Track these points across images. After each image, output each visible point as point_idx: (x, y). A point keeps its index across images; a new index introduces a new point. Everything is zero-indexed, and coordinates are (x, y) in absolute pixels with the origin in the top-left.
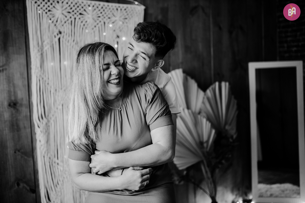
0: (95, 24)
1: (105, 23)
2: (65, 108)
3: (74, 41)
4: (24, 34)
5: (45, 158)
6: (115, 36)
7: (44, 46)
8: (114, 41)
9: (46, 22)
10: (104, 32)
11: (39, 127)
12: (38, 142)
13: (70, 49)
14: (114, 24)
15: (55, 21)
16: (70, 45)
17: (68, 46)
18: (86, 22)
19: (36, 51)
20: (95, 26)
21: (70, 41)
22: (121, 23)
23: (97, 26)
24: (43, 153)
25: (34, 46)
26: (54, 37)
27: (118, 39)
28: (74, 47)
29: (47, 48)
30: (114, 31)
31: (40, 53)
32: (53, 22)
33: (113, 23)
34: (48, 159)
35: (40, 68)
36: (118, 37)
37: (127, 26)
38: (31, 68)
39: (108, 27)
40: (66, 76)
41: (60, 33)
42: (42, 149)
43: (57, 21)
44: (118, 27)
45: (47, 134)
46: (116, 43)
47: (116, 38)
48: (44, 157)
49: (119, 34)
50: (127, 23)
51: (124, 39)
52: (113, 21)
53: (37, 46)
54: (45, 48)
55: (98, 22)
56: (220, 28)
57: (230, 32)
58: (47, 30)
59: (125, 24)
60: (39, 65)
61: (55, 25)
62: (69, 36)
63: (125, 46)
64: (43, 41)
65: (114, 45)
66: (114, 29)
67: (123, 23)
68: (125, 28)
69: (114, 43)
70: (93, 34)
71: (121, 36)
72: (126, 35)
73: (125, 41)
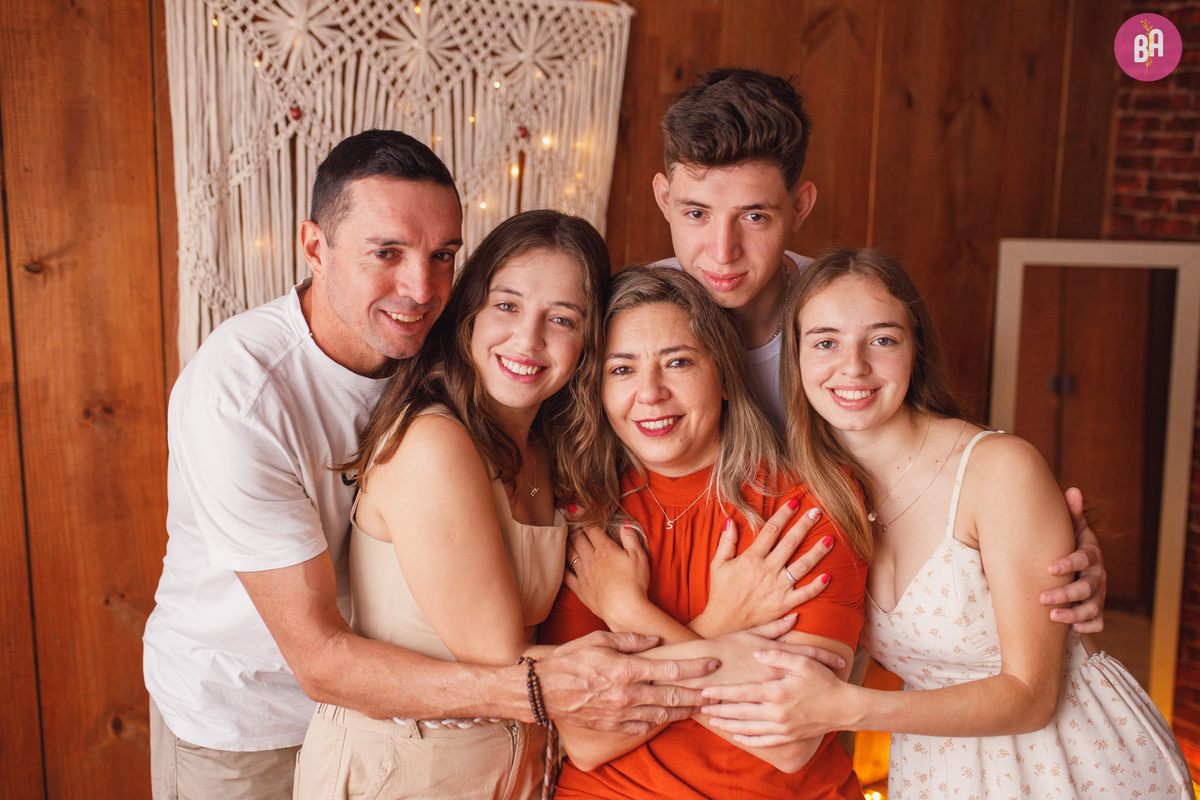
0: (441, 78)
1: (475, 74)
4: (150, 115)
6: (513, 129)
7: (233, 169)
8: (508, 150)
9: (241, 65)
10: (473, 111)
14: (511, 80)
15: (278, 65)
18: (403, 69)
19: (199, 190)
20: (438, 89)
22: (539, 74)
23: (445, 89)
25: (191, 171)
26: (272, 131)
27: (523, 143)
29: (243, 176)
30: (512, 107)
31: (214, 201)
32: (269, 68)
33: (507, 75)
35: (212, 264)
37: (563, 89)
38: (175, 262)
39: (485, 89)
41: (298, 113)
43: (286, 66)
44: (525, 94)
46: (515, 159)
47: (515, 140)
49: (531, 122)
50: (561, 76)
51: (547, 141)
52: (506, 68)
53: (205, 169)
54: (237, 179)
55: (449, 68)
56: (909, 101)
57: (946, 119)
58: (246, 104)
59: (555, 80)
60: (208, 250)
61: (278, 81)
62: (333, 129)
63: (551, 173)
64: (227, 148)
65: (510, 166)
66: (511, 100)
67: (548, 76)
68: (555, 99)
69: (508, 159)
70: (428, 118)
71: (538, 132)
72: (557, 128)
73: (551, 150)
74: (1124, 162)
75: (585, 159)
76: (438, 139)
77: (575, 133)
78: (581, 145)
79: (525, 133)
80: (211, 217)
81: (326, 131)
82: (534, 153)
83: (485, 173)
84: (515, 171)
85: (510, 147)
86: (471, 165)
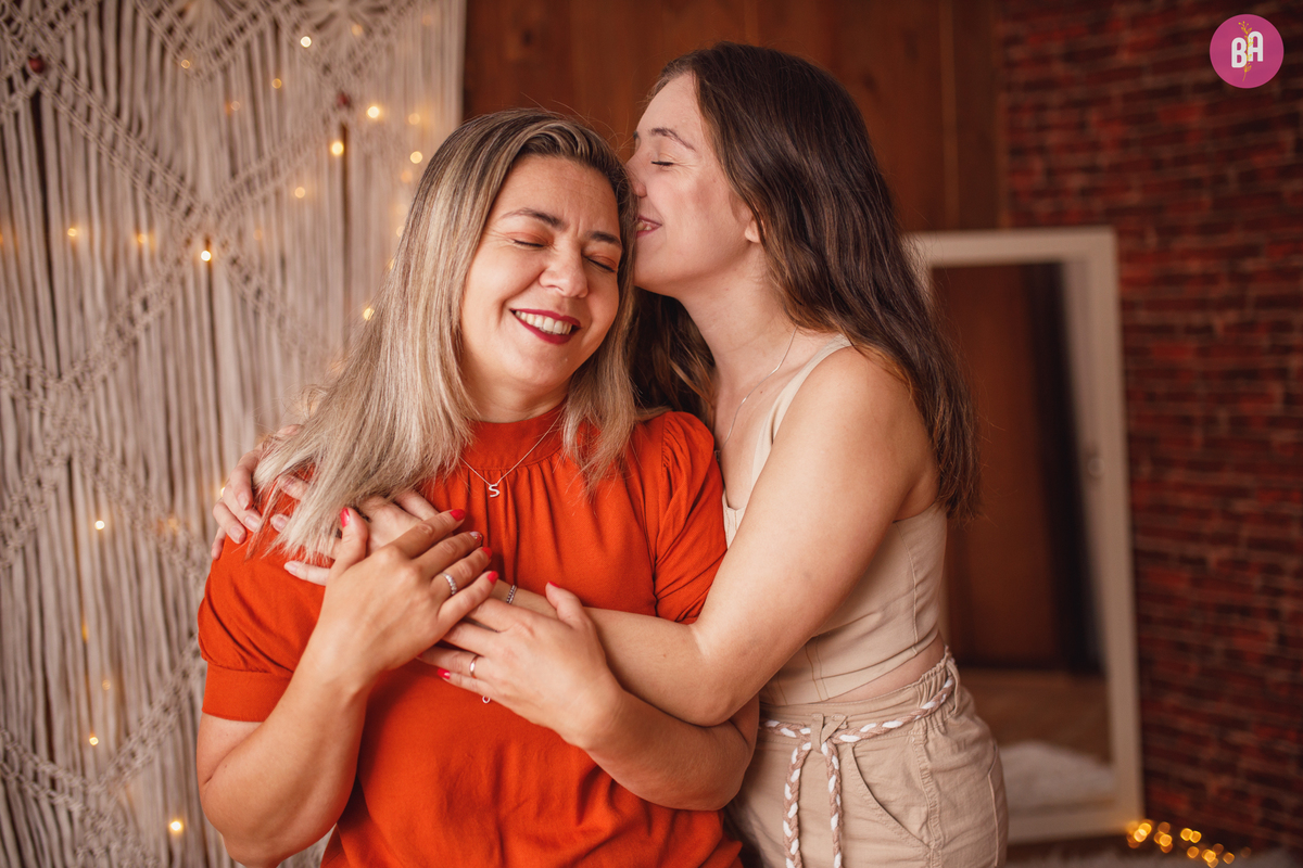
0: (230, 28)
1: (276, 26)
2: (83, 477)
3: (118, 114)
6: (330, 95)
8: (326, 121)
10: (277, 74)
13: (99, 155)
14: (325, 33)
16: (101, 134)
17: (86, 140)
18: (181, 14)
20: (229, 42)
21: (95, 115)
22: (357, 31)
23: (240, 42)
26: (5, 87)
27: (343, 114)
28: (120, 146)
30: (327, 69)
33: (318, 28)
37: (390, 51)
39: (291, 46)
40: (81, 306)
44: (343, 53)
46: (335, 131)
47: (334, 110)
49: (354, 88)
50: (385, 32)
51: (374, 112)
52: (316, 20)
55: (242, 16)
59: (378, 37)
62: (91, 88)
63: (382, 150)
65: (329, 144)
66: (325, 58)
67: (369, 32)
68: (379, 60)
69: (327, 131)
70: (219, 79)
71: (362, 99)
73: (379, 125)
74: (1017, 151)
75: (422, 139)
76: (236, 106)
78: (416, 118)
79: (345, 101)
81: (82, 90)
83: (299, 151)
84: (337, 148)
85: (329, 119)
86: (280, 140)
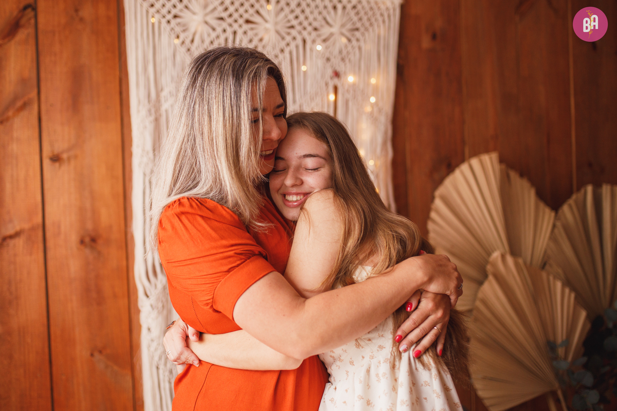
0: (283, 44)
1: (304, 41)
4: (118, 73)
5: (161, 371)
6: (329, 72)
7: (163, 100)
8: (327, 84)
9: (167, 42)
10: (304, 64)
11: (147, 296)
12: (144, 332)
14: (328, 43)
15: (188, 41)
18: (261, 40)
19: (144, 112)
20: (282, 51)
22: (344, 40)
23: (287, 50)
24: (156, 358)
25: (139, 102)
27: (336, 81)
29: (168, 104)
30: (328, 60)
31: (152, 118)
32: (183, 43)
33: (325, 41)
34: (167, 373)
35: (151, 155)
36: (337, 74)
37: (360, 48)
38: (131, 154)
39: (311, 50)
42: (152, 349)
43: (192, 41)
44: (336, 52)
45: (165, 312)
46: (331, 89)
47: (331, 79)
48: (158, 368)
49: (341, 68)
50: (358, 40)
51: (351, 79)
52: (323, 37)
53: (146, 101)
54: (165, 106)
55: (288, 38)
56: (594, 47)
58: (170, 63)
59: (354, 42)
60: (149, 146)
61: (189, 50)
63: (355, 97)
64: (160, 88)
65: (328, 95)
66: (327, 55)
67: (349, 40)
68: (354, 53)
69: (327, 90)
71: (345, 73)
72: (357, 70)
73: (354, 85)
75: (376, 91)
77: (368, 74)
78: (373, 81)
80: (150, 127)
82: (343, 85)
83: (313, 99)
84: (332, 97)
85: (328, 83)
86: (304, 94)
